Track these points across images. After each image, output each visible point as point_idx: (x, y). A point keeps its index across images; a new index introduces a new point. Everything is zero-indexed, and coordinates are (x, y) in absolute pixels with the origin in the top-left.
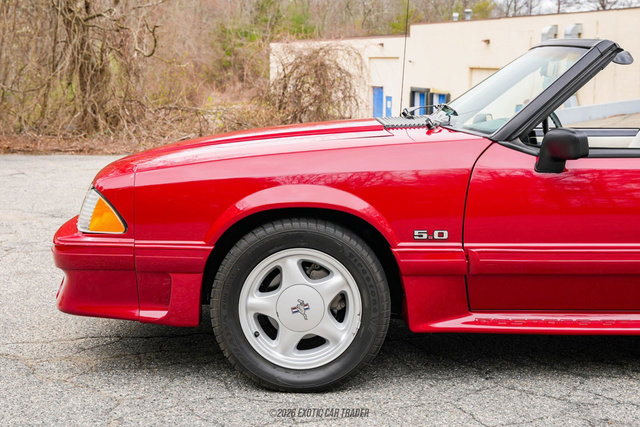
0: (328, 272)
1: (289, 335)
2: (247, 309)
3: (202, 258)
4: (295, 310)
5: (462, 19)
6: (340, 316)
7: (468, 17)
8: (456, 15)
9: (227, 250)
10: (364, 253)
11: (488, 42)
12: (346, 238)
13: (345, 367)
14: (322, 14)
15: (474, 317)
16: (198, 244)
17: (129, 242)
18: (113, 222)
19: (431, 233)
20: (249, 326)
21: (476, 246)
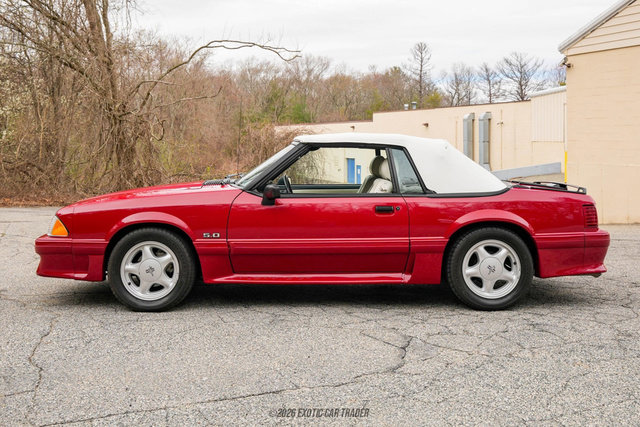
0: (165, 253)
1: (146, 284)
2: (125, 271)
3: (104, 247)
4: (147, 271)
5: (410, 109)
6: (170, 275)
7: (415, 107)
8: (406, 105)
9: (116, 243)
10: (180, 243)
11: (427, 125)
12: (172, 236)
13: (171, 299)
14: (315, 105)
15: (236, 276)
16: (102, 241)
17: (69, 240)
18: (63, 231)
19: (211, 235)
20: (126, 280)
21: (232, 241)
